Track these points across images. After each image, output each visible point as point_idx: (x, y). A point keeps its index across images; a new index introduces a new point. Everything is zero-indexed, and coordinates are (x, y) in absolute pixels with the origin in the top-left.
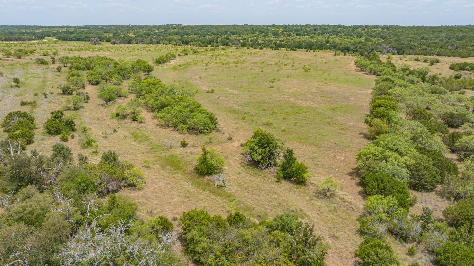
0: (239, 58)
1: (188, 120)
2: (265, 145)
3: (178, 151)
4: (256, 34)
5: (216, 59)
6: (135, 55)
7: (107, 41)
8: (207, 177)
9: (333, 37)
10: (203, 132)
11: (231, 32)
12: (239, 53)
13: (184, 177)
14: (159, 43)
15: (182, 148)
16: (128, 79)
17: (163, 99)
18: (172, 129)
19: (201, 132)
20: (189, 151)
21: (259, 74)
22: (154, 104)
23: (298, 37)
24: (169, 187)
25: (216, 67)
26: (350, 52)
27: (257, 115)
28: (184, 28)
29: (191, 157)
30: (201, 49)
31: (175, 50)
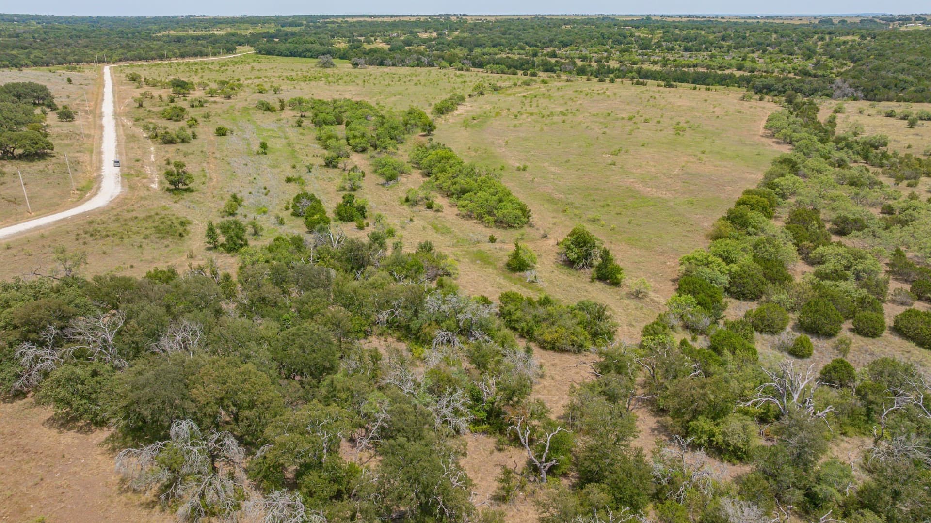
0: (570, 103)
1: (495, 211)
2: (581, 245)
3: (487, 247)
4: (608, 47)
5: (531, 106)
6: (399, 94)
7: (341, 58)
8: (518, 273)
9: (755, 55)
10: (514, 227)
11: (562, 42)
12: (571, 92)
13: (495, 272)
14: (432, 65)
15: (490, 244)
16: (402, 143)
17: (462, 181)
18: (475, 221)
19: (510, 227)
20: (498, 247)
21: (597, 138)
22: (452, 188)
23: (687, 54)
24: (482, 279)
25: (530, 123)
26: (772, 93)
27: (584, 207)
28: (473, 29)
29: (501, 254)
30: (505, 81)
31: (462, 82)
